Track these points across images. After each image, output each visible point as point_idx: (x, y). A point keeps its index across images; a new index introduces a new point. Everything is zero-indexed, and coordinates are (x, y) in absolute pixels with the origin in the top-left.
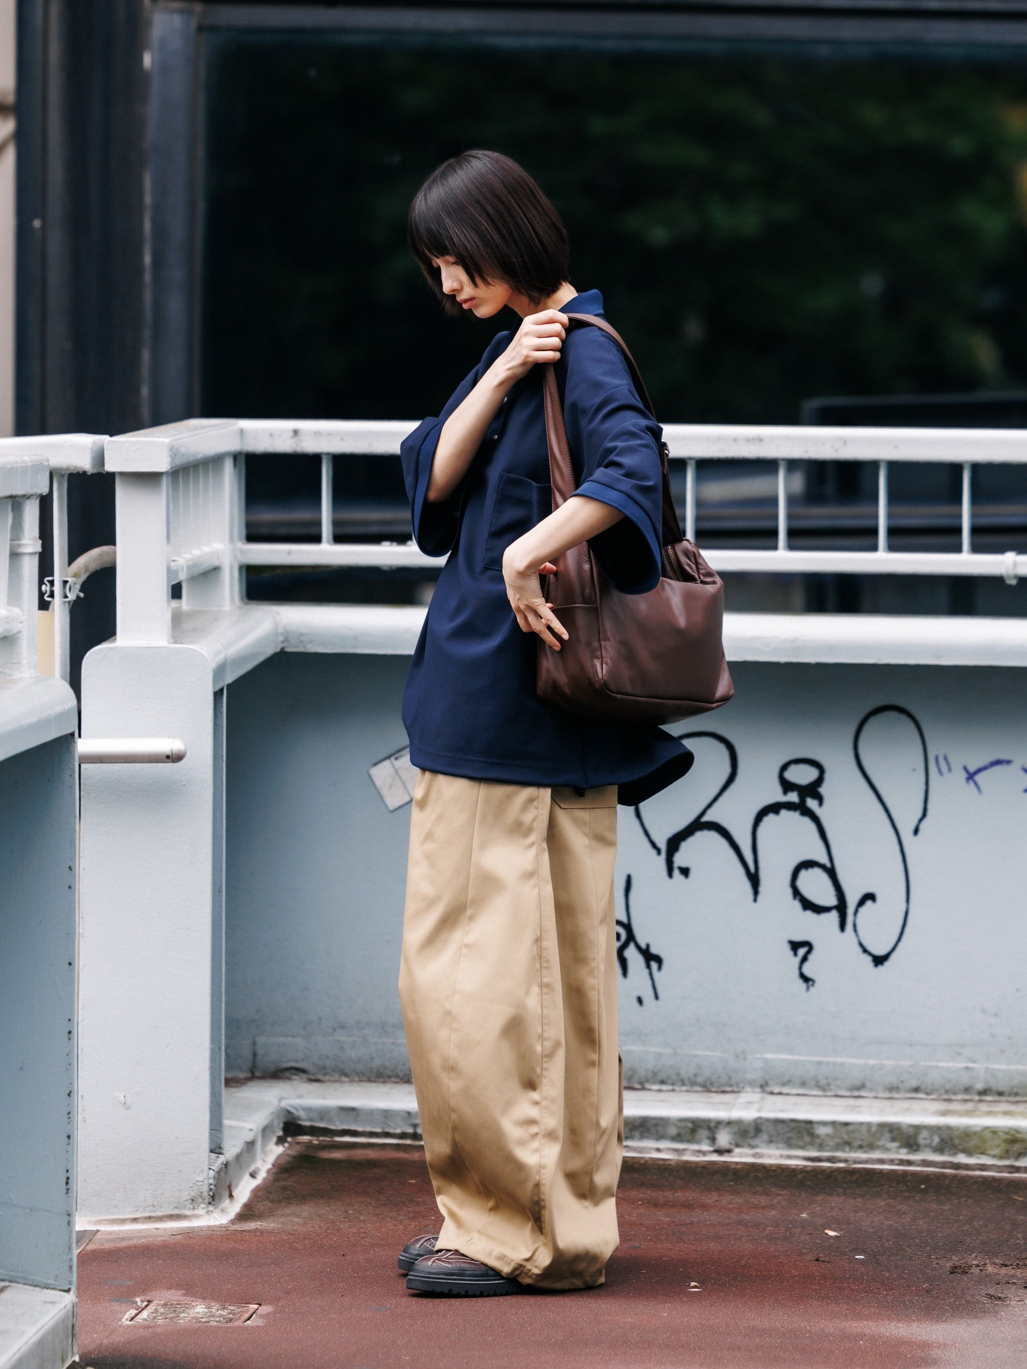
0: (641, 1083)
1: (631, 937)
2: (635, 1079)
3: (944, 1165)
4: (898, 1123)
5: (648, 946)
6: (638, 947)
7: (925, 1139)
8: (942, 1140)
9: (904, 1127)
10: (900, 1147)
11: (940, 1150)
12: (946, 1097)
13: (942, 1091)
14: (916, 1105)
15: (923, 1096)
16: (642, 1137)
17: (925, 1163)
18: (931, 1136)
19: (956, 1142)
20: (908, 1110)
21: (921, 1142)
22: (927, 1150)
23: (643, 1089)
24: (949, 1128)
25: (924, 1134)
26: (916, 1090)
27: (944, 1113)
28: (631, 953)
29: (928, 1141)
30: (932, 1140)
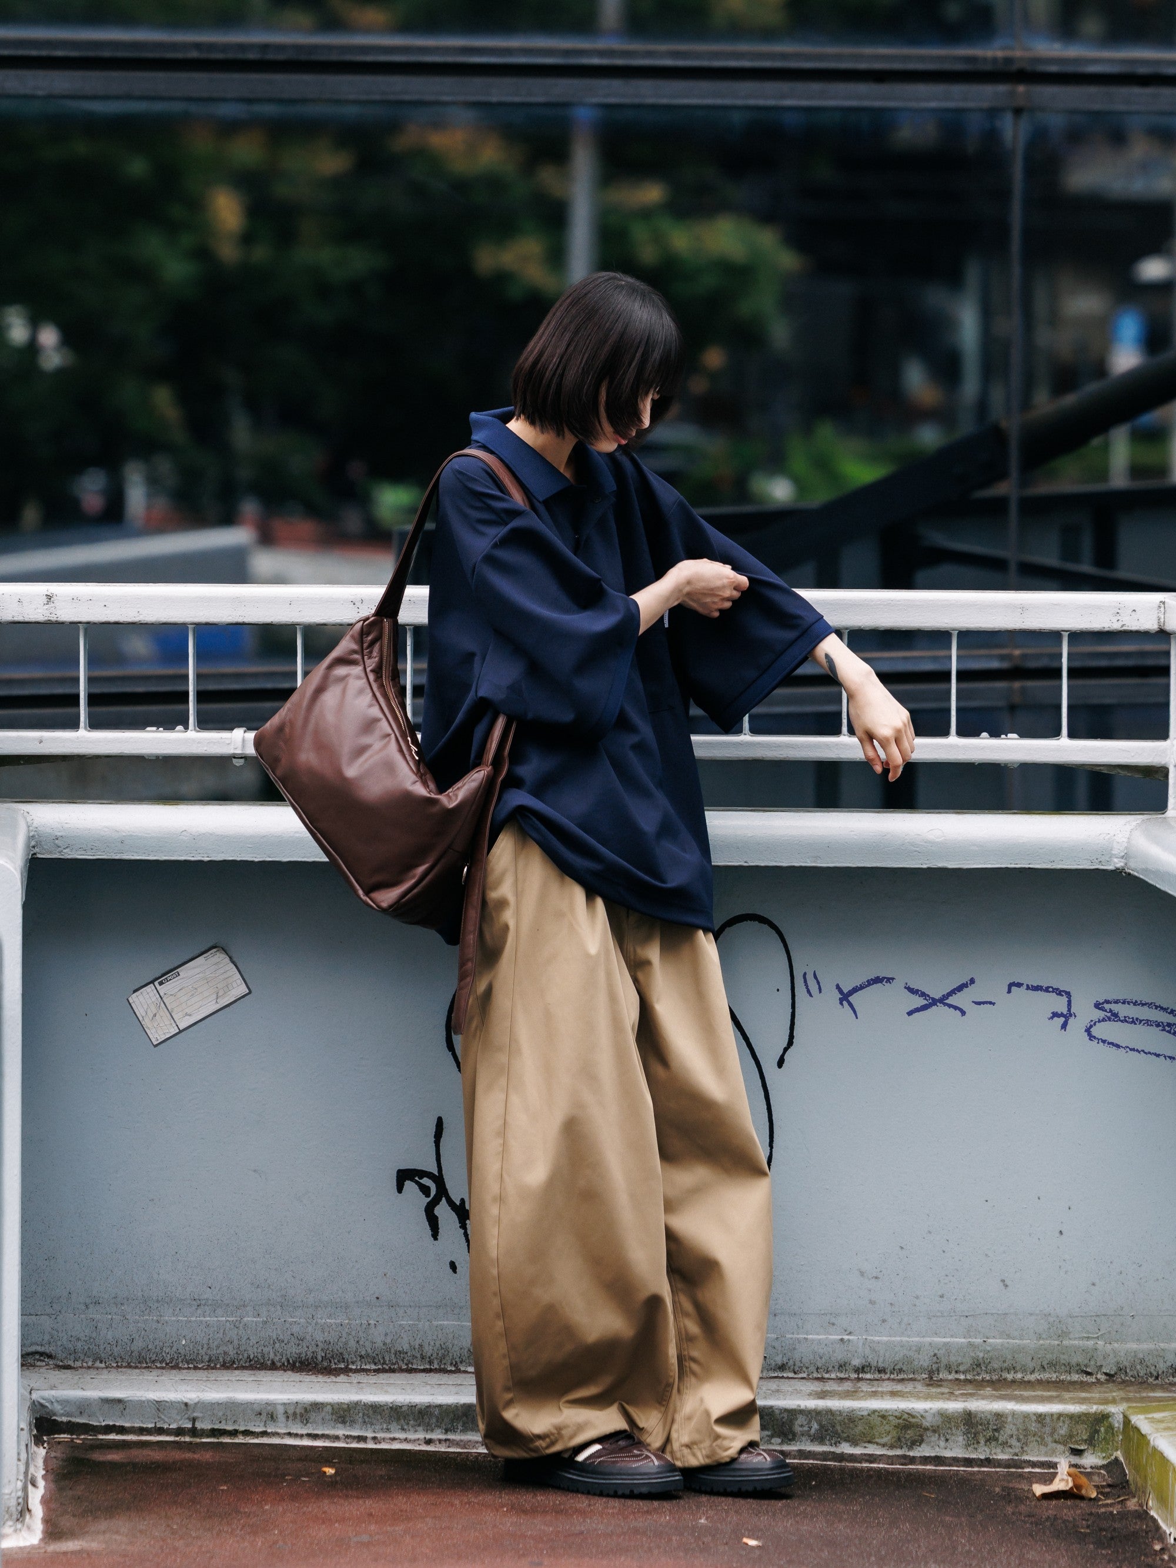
0: (456, 1365)
1: (442, 1191)
2: (448, 1360)
3: (825, 1456)
4: (771, 1407)
5: (463, 1201)
6: (451, 1202)
7: (802, 1426)
8: (821, 1426)
9: (777, 1412)
10: (772, 1436)
11: (819, 1438)
12: (815, 1375)
13: (812, 1368)
14: (785, 1386)
15: (791, 1375)
16: (465, 1430)
17: (802, 1454)
18: (810, 1421)
19: (839, 1428)
20: (778, 1391)
21: (797, 1429)
22: (804, 1439)
23: (458, 1371)
24: (830, 1412)
25: (801, 1420)
26: (782, 1367)
27: (822, 1395)
28: (443, 1210)
29: (806, 1428)
30: (810, 1428)
